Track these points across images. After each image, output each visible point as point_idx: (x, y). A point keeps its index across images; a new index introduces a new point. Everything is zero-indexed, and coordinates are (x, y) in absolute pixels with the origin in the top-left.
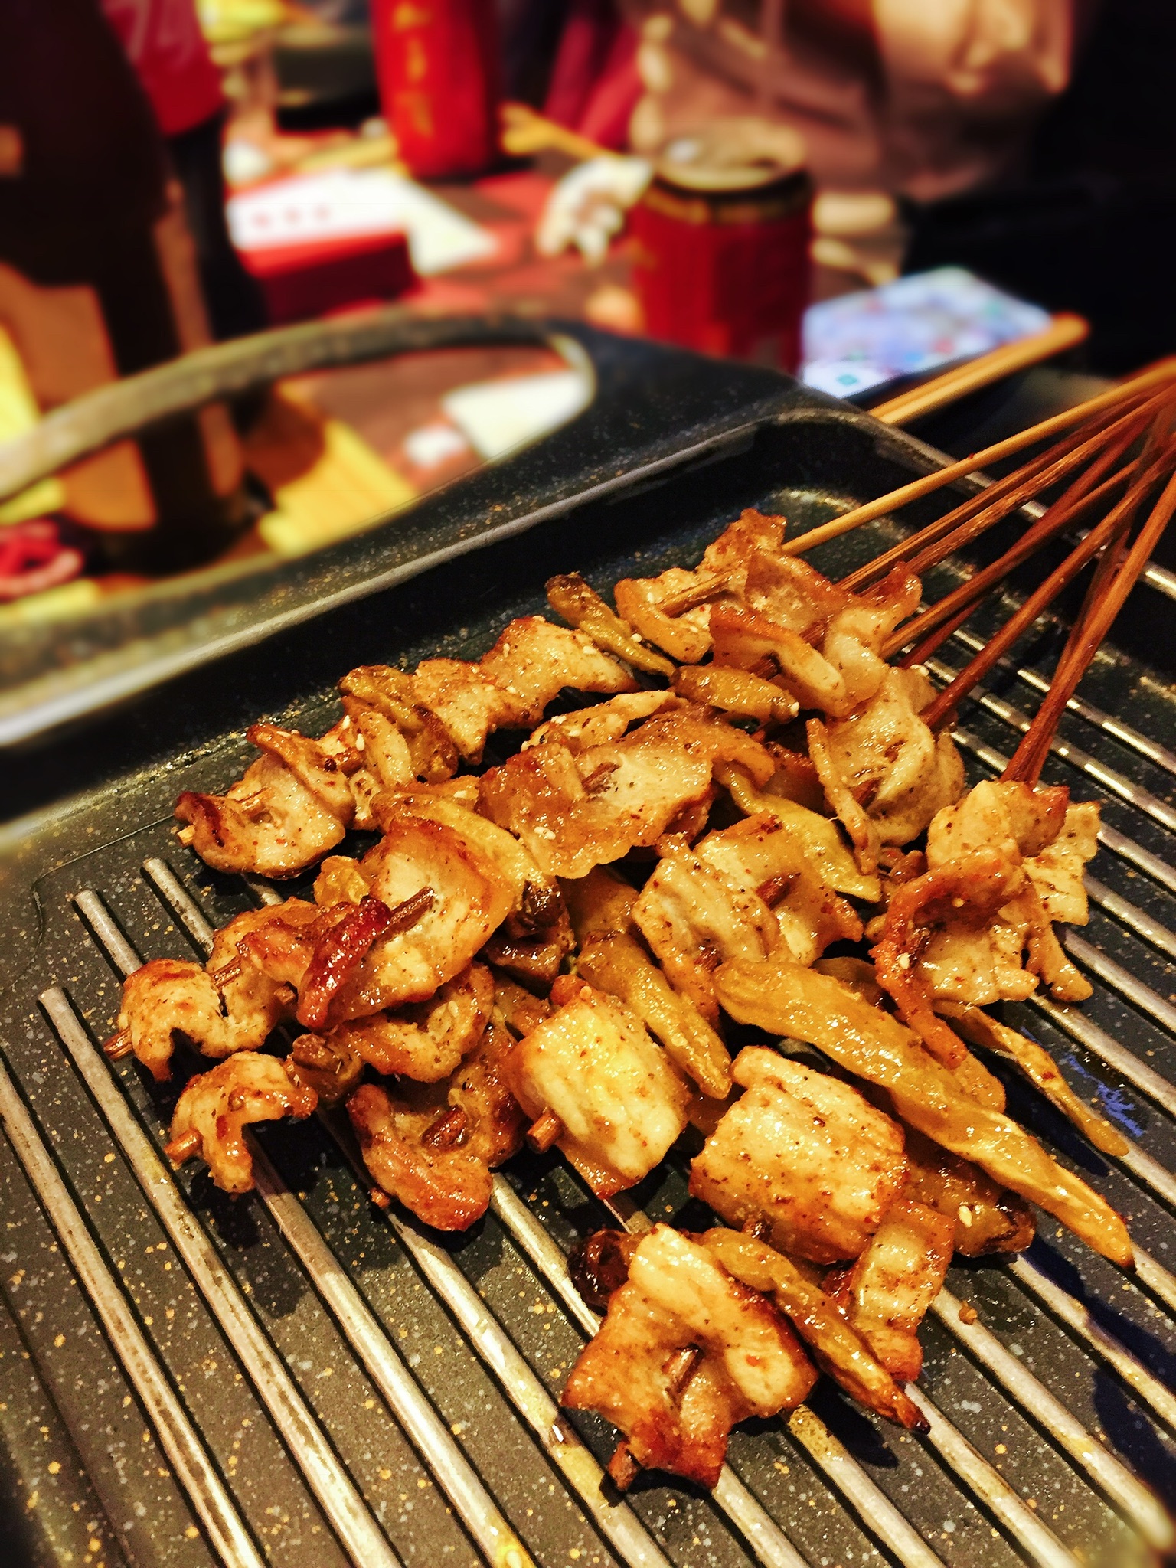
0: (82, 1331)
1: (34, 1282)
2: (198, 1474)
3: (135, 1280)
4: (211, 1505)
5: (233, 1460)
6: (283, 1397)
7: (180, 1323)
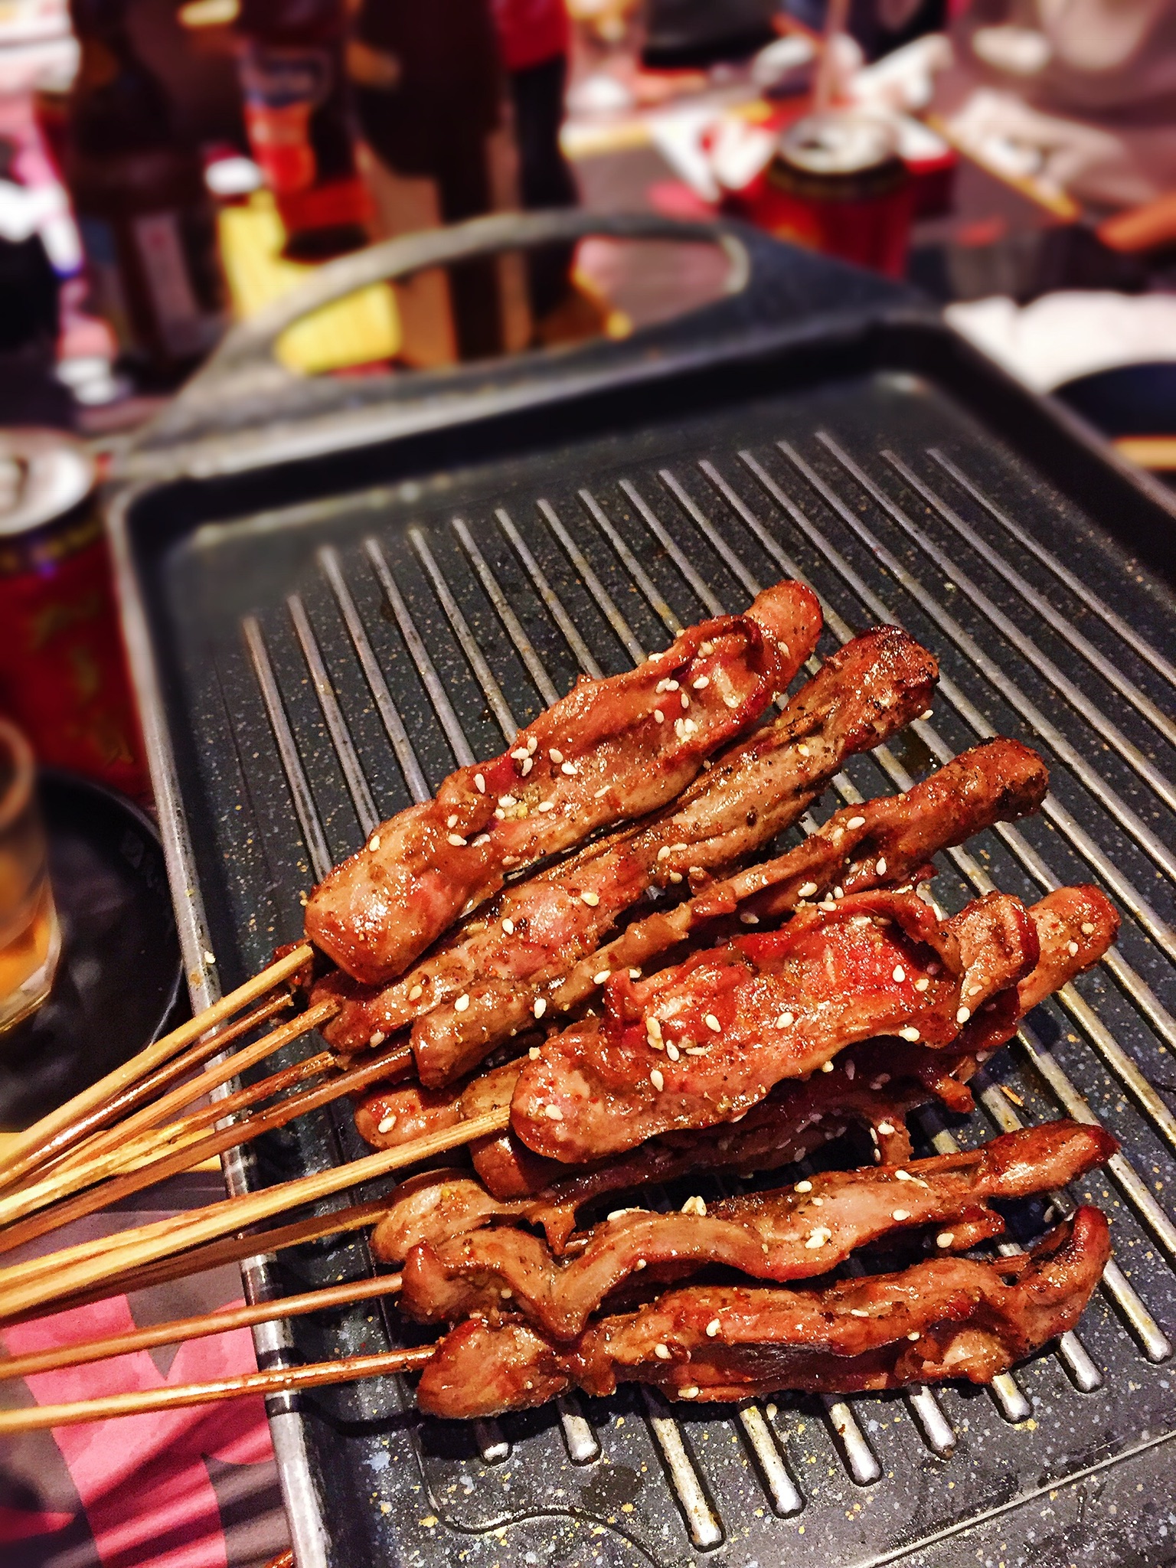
0: (268, 753)
1: (250, 728)
2: (309, 818)
3: (303, 737)
4: (312, 831)
5: (329, 820)
6: (363, 796)
7: (320, 759)
